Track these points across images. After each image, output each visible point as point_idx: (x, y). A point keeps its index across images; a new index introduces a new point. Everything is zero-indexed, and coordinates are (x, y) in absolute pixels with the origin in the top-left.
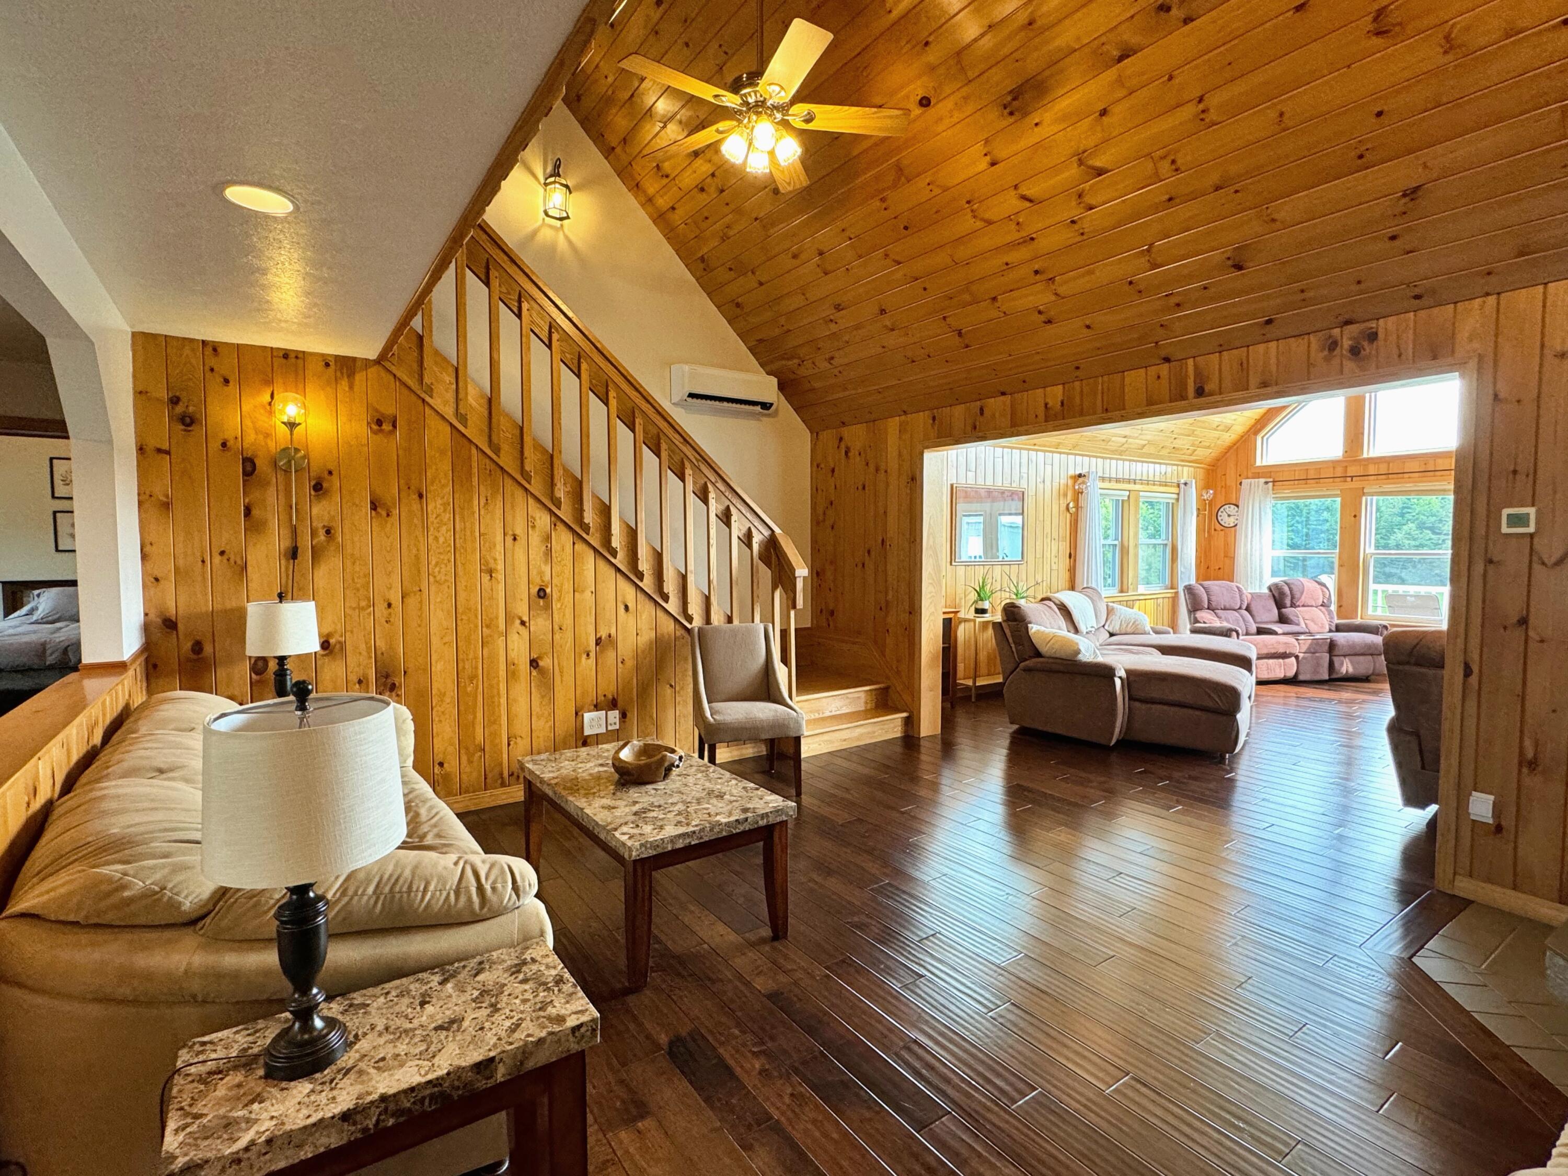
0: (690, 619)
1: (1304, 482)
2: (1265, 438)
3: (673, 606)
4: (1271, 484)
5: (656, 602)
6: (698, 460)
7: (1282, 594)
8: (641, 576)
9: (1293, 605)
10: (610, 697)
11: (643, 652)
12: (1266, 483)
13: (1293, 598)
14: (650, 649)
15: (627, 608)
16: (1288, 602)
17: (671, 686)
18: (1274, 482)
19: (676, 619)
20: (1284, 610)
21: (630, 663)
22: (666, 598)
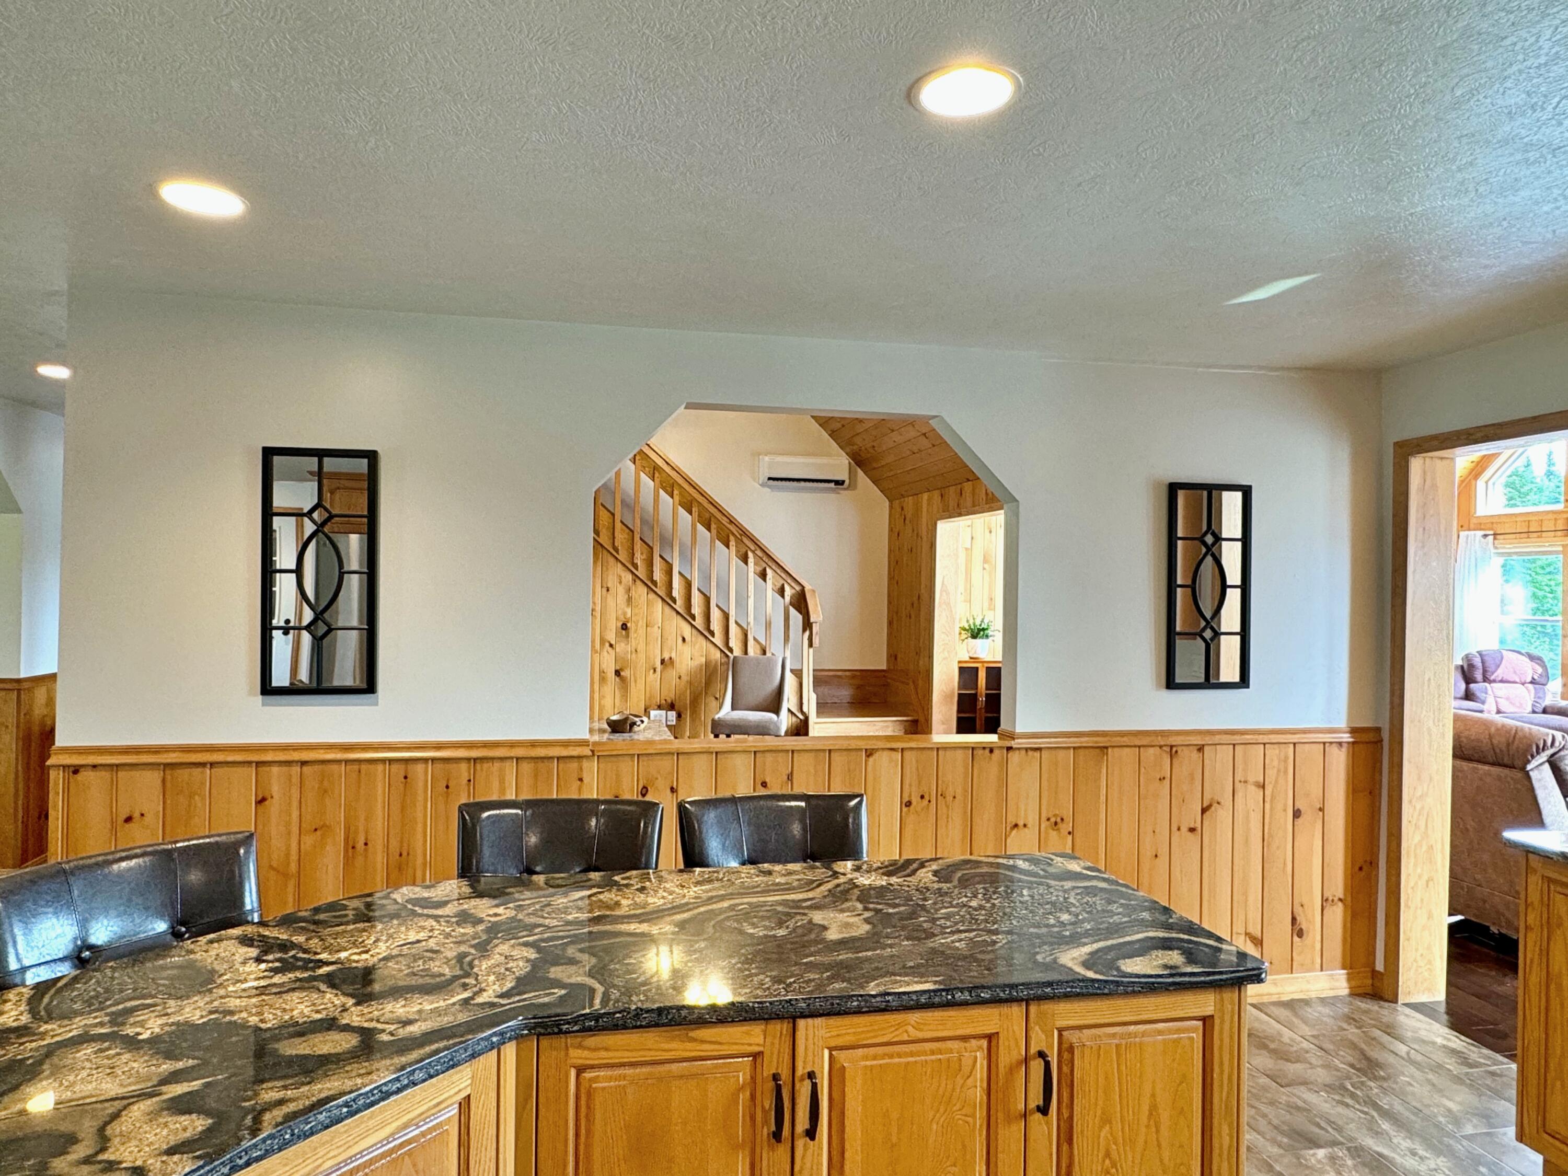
0: (731, 650)
1: (1525, 535)
2: (1490, 483)
3: (718, 640)
4: (1491, 538)
5: (706, 637)
6: (741, 535)
7: (1471, 666)
8: (693, 617)
9: (1486, 679)
10: (669, 701)
11: (695, 672)
12: (1485, 536)
13: (1485, 671)
14: (701, 670)
15: (684, 640)
16: (1479, 675)
17: (716, 698)
18: (1495, 534)
19: (722, 651)
20: (1472, 686)
21: (685, 678)
22: (713, 634)
